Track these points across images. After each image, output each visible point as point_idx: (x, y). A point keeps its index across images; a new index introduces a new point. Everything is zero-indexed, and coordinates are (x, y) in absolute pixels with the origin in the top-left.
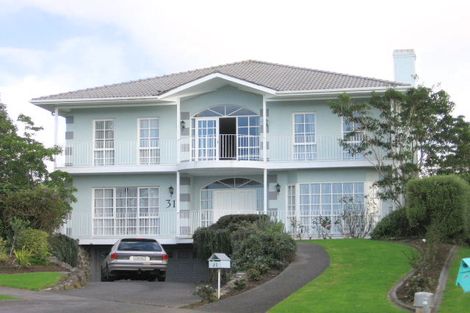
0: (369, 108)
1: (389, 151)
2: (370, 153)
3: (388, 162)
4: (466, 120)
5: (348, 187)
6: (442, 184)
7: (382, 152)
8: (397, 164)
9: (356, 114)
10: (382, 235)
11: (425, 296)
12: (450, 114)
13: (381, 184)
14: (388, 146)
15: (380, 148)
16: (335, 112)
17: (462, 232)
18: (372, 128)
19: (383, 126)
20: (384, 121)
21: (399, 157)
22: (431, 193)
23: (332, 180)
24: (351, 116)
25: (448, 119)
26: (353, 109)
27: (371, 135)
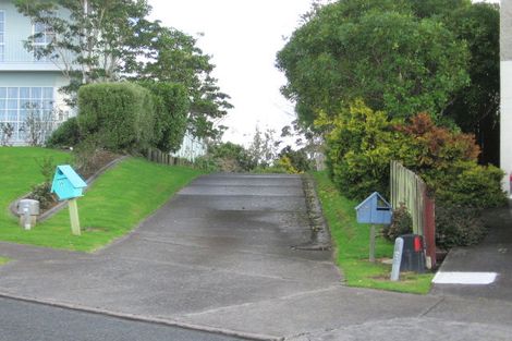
0: (56, 8)
1: (78, 55)
2: (57, 56)
3: (77, 67)
4: (161, 25)
5: (36, 91)
6: (115, 92)
7: (71, 55)
8: (86, 69)
9: (43, 14)
10: (55, 143)
11: (29, 203)
12: (146, 18)
13: (67, 89)
14: (77, 50)
15: (69, 51)
16: (20, 11)
17: (133, 141)
18: (61, 30)
19: (72, 28)
20: (73, 22)
21: (88, 61)
22: (102, 100)
23: (19, 84)
24: (38, 15)
25: (143, 23)
26: (39, 8)
27: (60, 38)
